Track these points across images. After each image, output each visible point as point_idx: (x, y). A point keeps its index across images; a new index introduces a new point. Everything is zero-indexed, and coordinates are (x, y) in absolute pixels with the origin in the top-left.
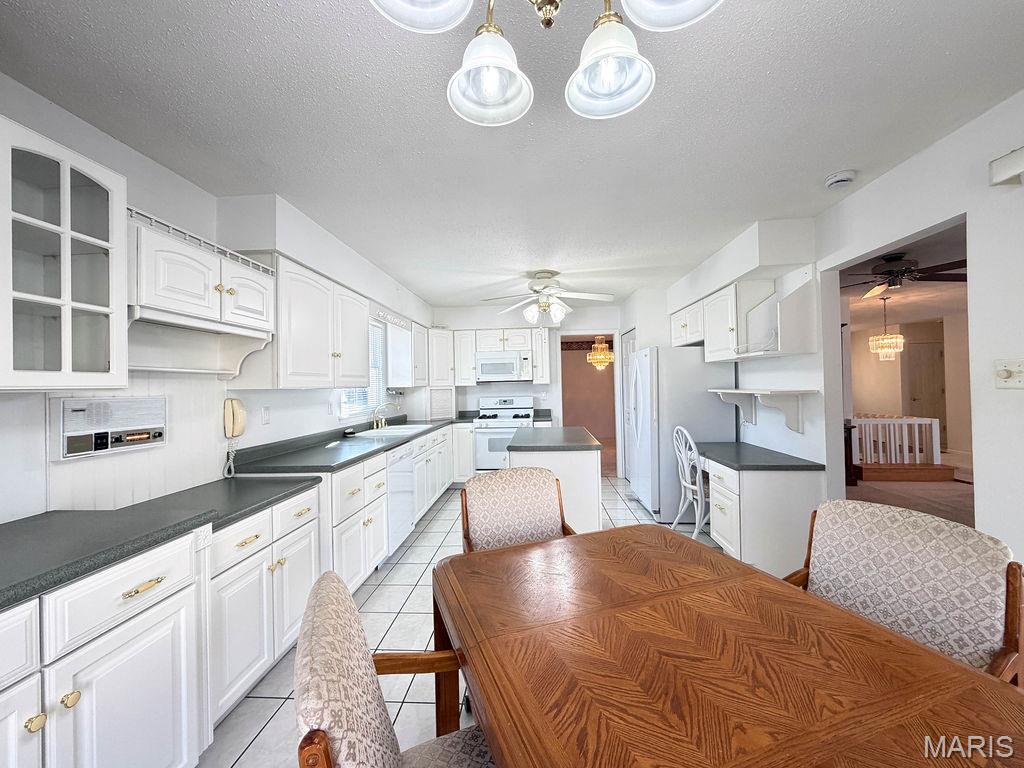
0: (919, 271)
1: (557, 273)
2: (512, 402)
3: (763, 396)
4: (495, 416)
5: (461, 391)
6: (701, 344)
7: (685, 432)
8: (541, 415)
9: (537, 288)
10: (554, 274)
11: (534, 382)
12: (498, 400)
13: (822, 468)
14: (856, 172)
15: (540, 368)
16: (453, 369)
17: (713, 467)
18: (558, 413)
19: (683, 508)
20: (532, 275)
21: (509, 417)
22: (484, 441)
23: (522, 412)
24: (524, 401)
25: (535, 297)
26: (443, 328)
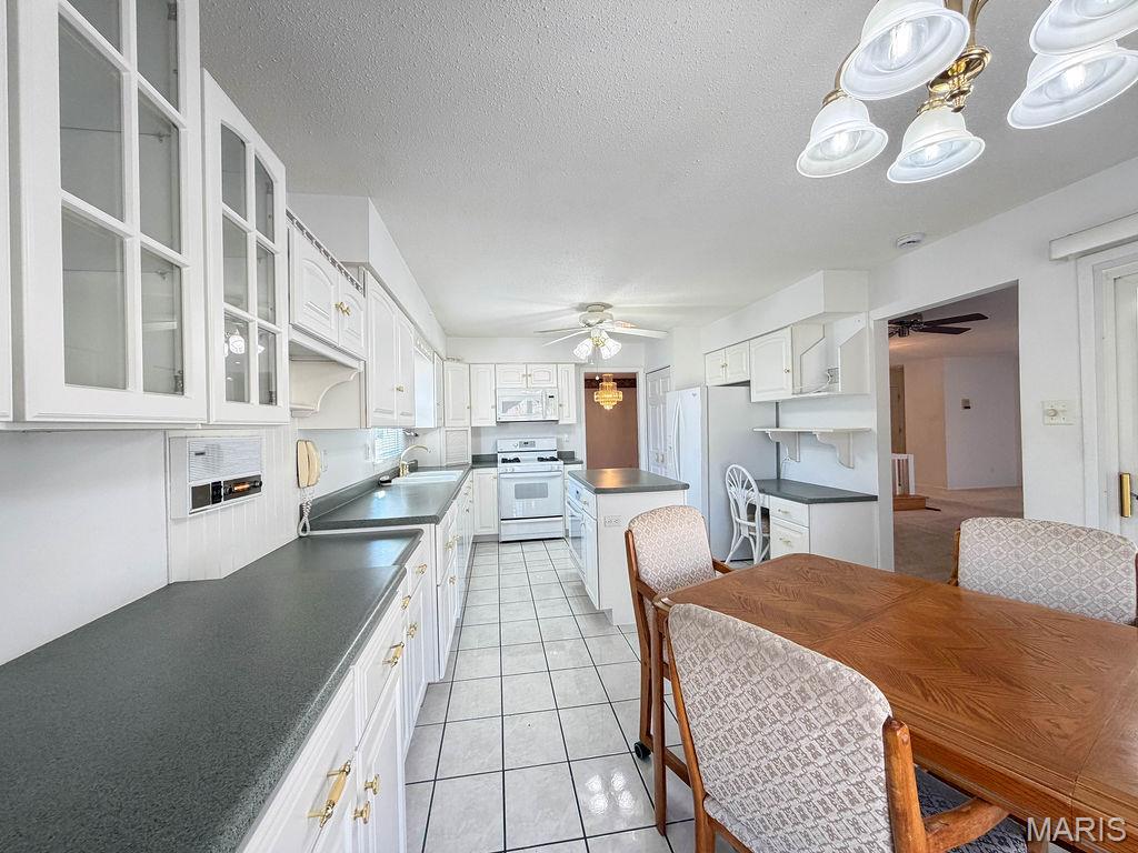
0: (926, 323)
1: (611, 306)
2: (533, 444)
3: (822, 433)
4: (517, 460)
5: (476, 431)
6: (747, 383)
7: (744, 470)
8: (567, 457)
9: (591, 322)
10: (608, 306)
11: (560, 423)
12: (517, 442)
13: (874, 498)
14: (924, 235)
15: (565, 408)
16: (470, 408)
17: (774, 504)
18: (581, 454)
19: (736, 545)
20: (583, 307)
21: (532, 460)
22: (509, 488)
23: (548, 455)
24: (547, 443)
25: (587, 330)
26: (458, 360)
